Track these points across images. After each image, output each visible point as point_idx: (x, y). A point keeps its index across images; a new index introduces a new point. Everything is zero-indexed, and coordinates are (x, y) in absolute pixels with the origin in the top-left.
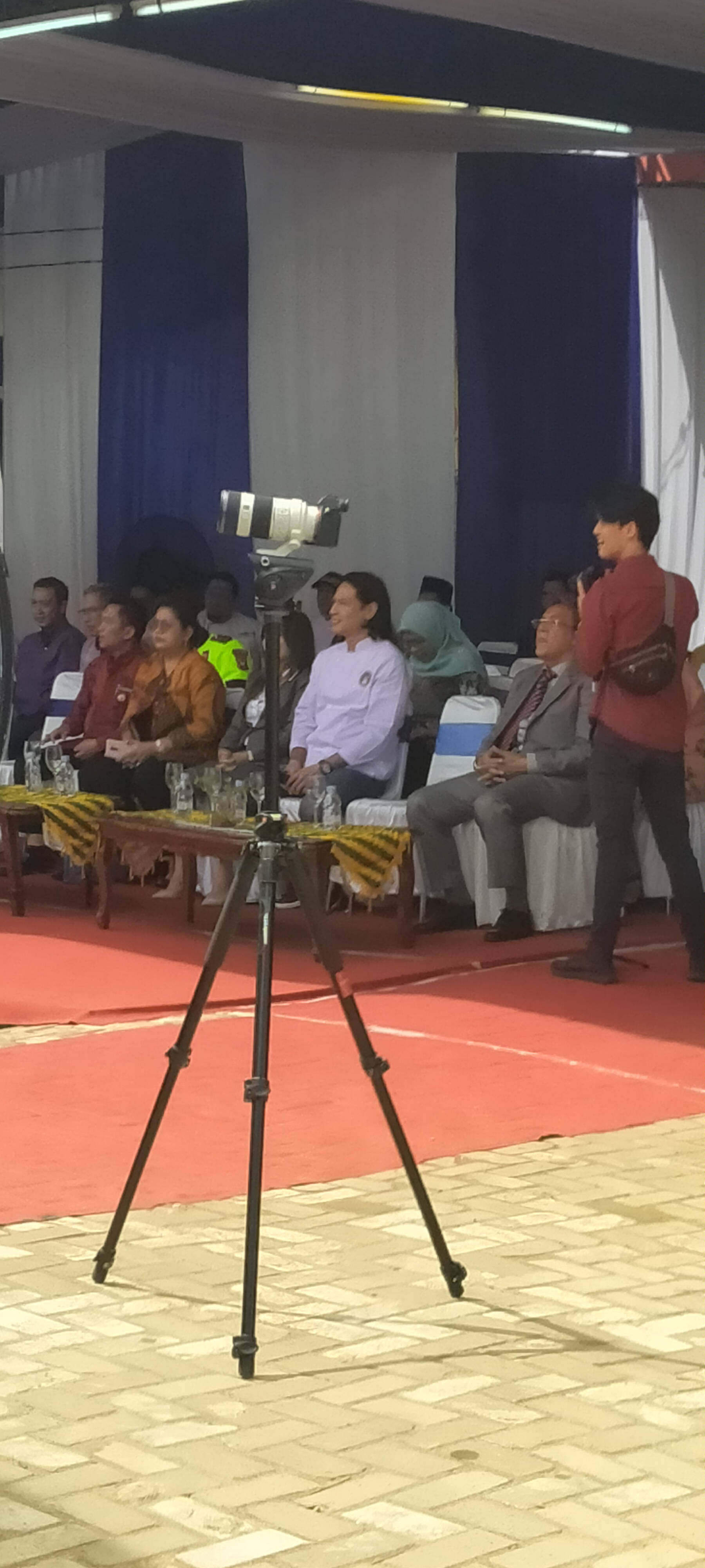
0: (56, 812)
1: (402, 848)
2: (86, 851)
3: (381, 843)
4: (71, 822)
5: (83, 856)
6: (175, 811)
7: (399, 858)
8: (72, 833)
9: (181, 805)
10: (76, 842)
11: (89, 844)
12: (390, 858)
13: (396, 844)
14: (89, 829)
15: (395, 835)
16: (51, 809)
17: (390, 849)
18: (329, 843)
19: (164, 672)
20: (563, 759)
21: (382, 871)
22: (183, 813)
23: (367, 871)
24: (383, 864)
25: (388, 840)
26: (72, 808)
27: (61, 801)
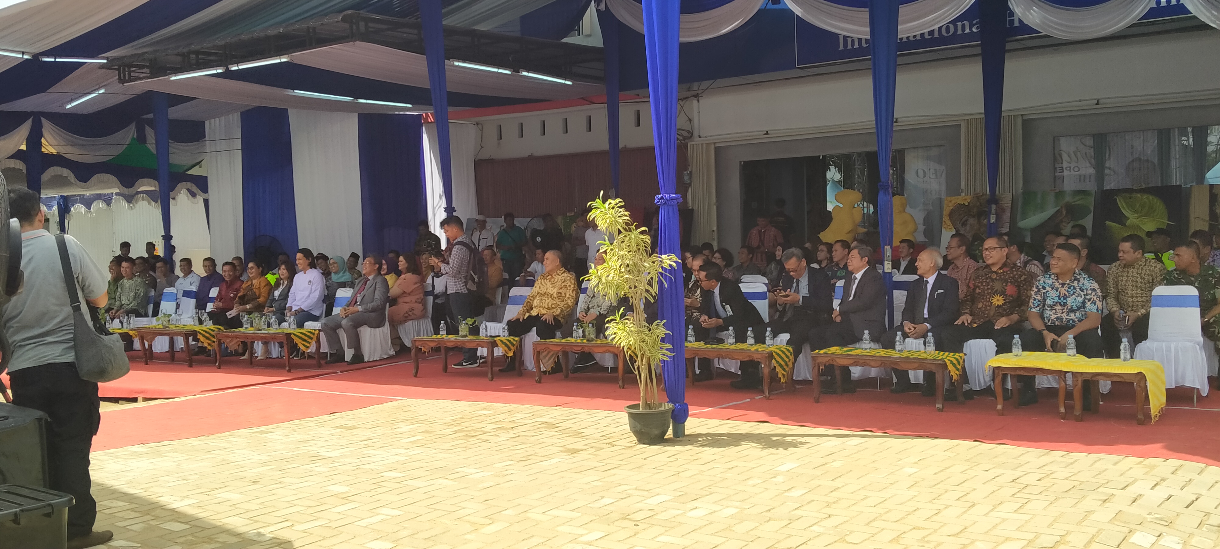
0: (202, 332)
1: (316, 335)
2: (213, 344)
3: (309, 334)
4: (208, 335)
5: (212, 346)
6: (243, 328)
7: (315, 338)
8: (208, 338)
9: (245, 326)
10: (209, 342)
11: (214, 342)
12: (311, 339)
13: (314, 334)
14: (214, 337)
15: (313, 331)
16: (200, 331)
17: (312, 336)
18: (291, 334)
19: (252, 283)
20: (370, 306)
21: (309, 343)
22: (246, 328)
23: (304, 343)
24: (310, 340)
25: (311, 333)
26: (208, 330)
27: (205, 328)
